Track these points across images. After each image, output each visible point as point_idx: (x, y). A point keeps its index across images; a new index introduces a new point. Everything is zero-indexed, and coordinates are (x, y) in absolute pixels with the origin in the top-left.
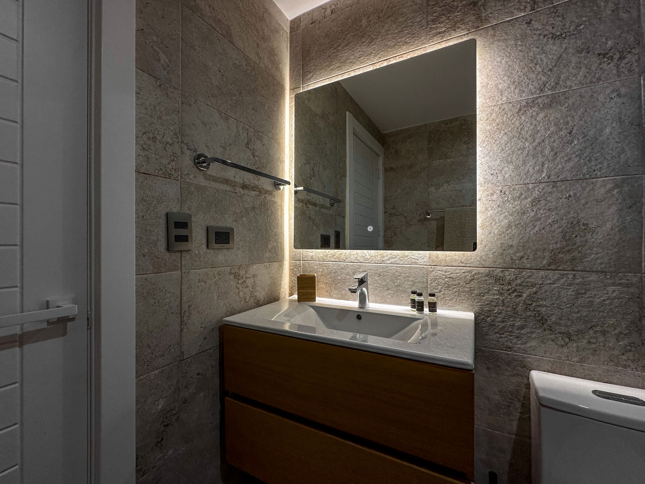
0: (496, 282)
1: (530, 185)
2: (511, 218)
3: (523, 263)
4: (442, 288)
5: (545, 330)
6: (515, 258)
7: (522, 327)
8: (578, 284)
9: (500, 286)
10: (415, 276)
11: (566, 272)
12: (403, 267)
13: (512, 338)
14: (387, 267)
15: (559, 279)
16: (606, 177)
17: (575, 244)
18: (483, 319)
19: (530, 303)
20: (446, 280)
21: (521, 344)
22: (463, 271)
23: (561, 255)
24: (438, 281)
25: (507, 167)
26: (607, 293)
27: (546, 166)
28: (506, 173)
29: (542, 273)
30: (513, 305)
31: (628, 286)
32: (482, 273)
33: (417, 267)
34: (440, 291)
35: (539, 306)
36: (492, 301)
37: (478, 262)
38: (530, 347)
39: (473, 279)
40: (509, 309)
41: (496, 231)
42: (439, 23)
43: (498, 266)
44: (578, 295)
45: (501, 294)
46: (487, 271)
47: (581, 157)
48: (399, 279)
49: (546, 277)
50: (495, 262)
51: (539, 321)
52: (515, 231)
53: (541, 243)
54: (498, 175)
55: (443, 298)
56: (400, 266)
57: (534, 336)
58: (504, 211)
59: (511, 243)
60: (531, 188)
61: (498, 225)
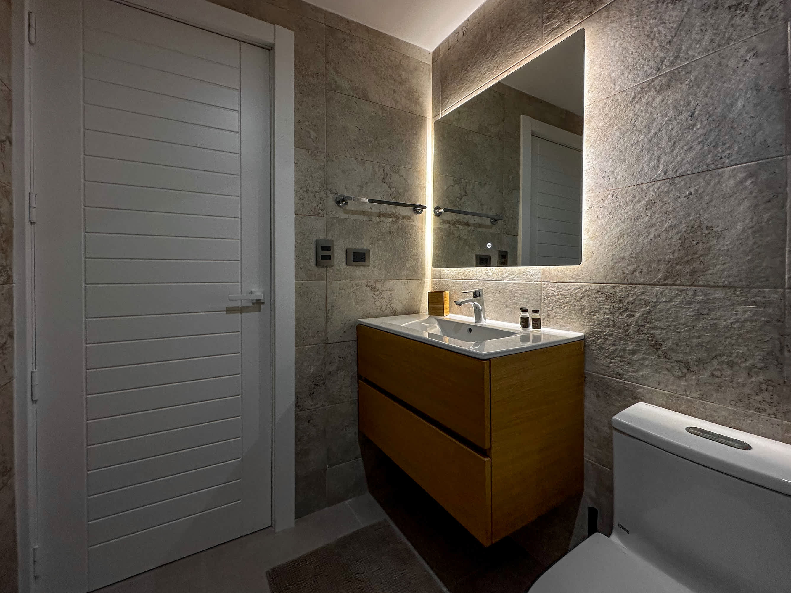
0: (607, 299)
1: (645, 185)
2: (623, 225)
3: (636, 277)
4: (554, 306)
5: (659, 356)
6: (626, 272)
7: (633, 353)
8: (699, 303)
9: (611, 304)
10: (529, 292)
11: (685, 288)
12: (519, 283)
13: (623, 364)
14: (506, 284)
15: (676, 296)
16: (736, 164)
17: (695, 254)
18: (593, 341)
19: (643, 324)
20: (558, 297)
21: (633, 372)
22: (574, 287)
23: (678, 267)
24: (551, 299)
25: (620, 167)
26: (736, 315)
27: (663, 160)
28: (618, 174)
29: (656, 289)
30: (625, 326)
31: (764, 305)
32: (593, 290)
33: (532, 284)
34: (552, 309)
35: (653, 328)
36: (603, 321)
37: (588, 278)
38: (643, 375)
39: (584, 297)
40: (620, 331)
41: (608, 241)
42: (553, 19)
43: (609, 282)
44: (699, 315)
45: (611, 313)
46: (598, 287)
47: (704, 144)
48: (516, 296)
49: (661, 293)
50: (606, 277)
51: (653, 346)
52: (627, 240)
53: (656, 253)
54: (610, 177)
55: (555, 317)
56: (516, 283)
57: (647, 363)
58: (616, 218)
59: (623, 255)
60: (645, 188)
61: (609, 234)
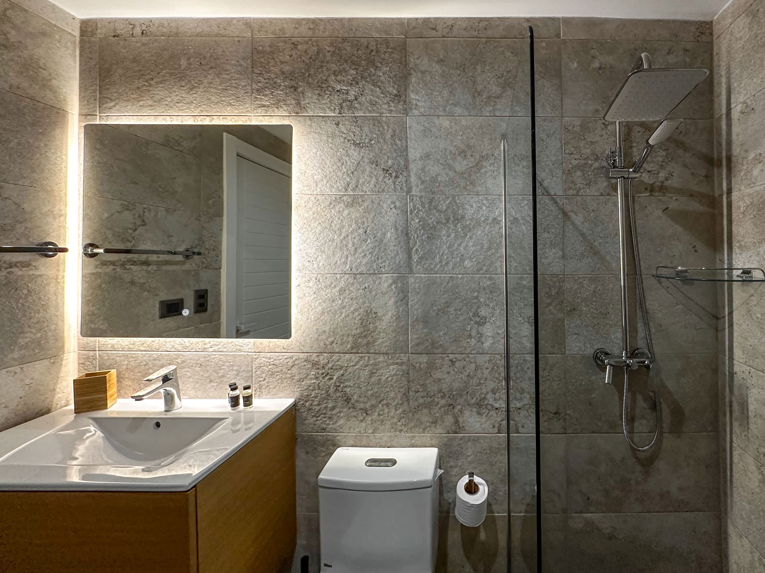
0: (313, 366)
1: (338, 275)
2: (324, 305)
3: (333, 347)
4: (266, 376)
5: (349, 408)
6: (327, 343)
7: (333, 408)
8: (371, 365)
9: (316, 370)
10: (239, 364)
11: (364, 355)
12: (227, 355)
13: (326, 419)
14: (209, 355)
15: (358, 362)
16: (387, 274)
17: (369, 331)
18: (303, 404)
19: (338, 384)
20: (270, 367)
21: (333, 424)
22: (285, 357)
23: (360, 340)
24: (263, 369)
25: (321, 256)
26: (389, 372)
27: (349, 259)
28: (320, 262)
29: (347, 356)
30: (326, 388)
31: (402, 364)
32: (302, 359)
33: (242, 355)
34: (265, 379)
35: (346, 387)
36: (310, 386)
37: (298, 348)
38: (339, 426)
39: (294, 365)
41: (313, 317)
42: (263, 95)
43: (314, 351)
44: (372, 374)
45: (317, 378)
46: (306, 356)
47: (372, 255)
48: (223, 369)
49: (350, 359)
50: (312, 347)
51: (345, 401)
52: (327, 317)
53: (346, 329)
54: (314, 262)
55: (267, 386)
57: (342, 415)
58: (319, 298)
59: (324, 329)
60: (338, 277)
61: (314, 311)
